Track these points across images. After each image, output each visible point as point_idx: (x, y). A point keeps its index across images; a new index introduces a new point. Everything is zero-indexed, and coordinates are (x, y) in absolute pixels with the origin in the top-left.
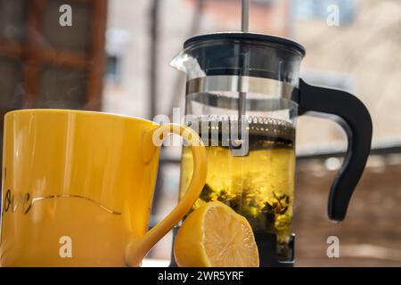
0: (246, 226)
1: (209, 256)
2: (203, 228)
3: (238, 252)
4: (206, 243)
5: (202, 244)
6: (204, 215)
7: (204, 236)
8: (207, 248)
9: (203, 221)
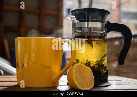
0: (90, 70)
1: (77, 81)
2: (74, 72)
3: (86, 79)
4: (75, 77)
5: (74, 77)
6: (75, 68)
7: (74, 75)
8: (76, 78)
9: (74, 70)
